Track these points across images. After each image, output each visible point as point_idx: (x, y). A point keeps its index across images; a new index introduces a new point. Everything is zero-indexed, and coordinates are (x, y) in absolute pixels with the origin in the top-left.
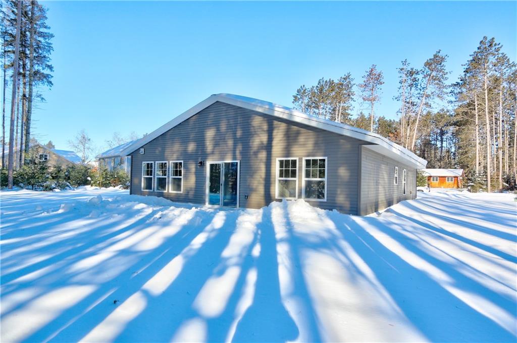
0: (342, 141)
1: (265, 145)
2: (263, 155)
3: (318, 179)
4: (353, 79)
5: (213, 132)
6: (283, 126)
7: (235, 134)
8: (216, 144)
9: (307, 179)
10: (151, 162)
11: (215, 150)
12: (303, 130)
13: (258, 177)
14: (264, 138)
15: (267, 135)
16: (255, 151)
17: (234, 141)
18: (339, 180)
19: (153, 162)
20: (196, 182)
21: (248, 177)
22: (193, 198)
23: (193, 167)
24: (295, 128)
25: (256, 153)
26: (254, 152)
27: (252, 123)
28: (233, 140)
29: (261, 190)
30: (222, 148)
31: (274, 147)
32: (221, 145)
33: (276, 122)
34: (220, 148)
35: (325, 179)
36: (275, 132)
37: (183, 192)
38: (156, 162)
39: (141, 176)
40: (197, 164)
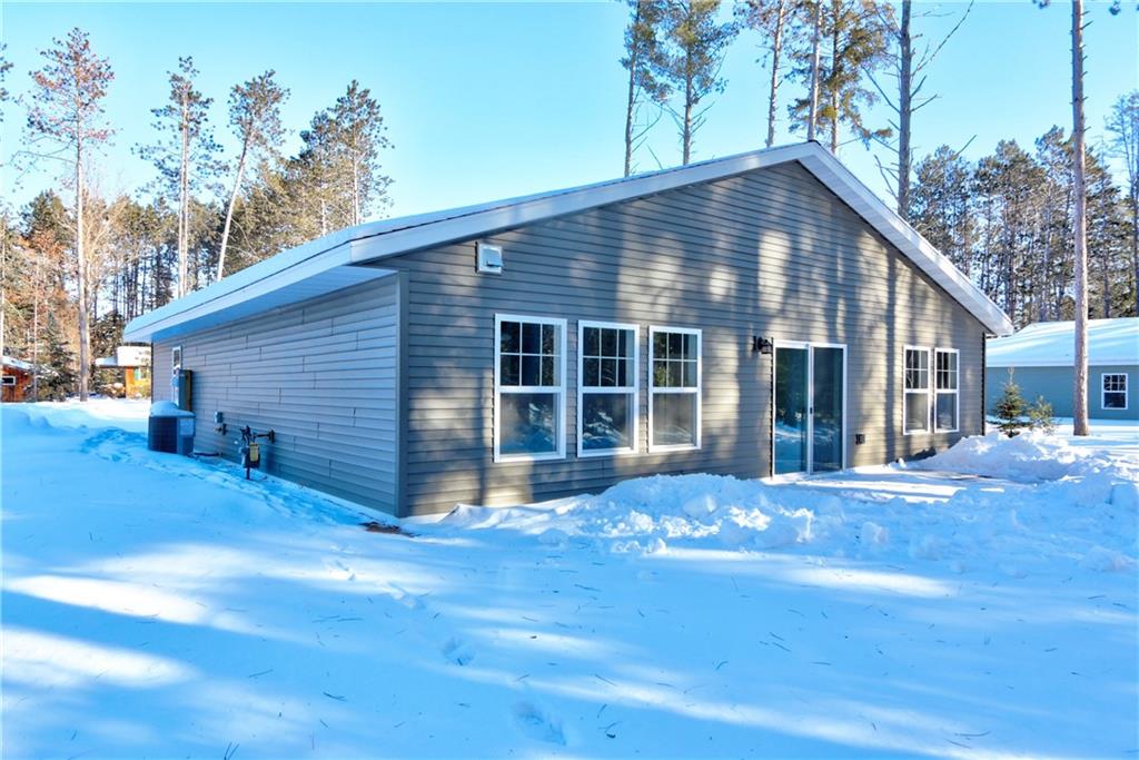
1: (885, 312)
2: (881, 334)
3: (951, 391)
6: (907, 274)
7: (833, 270)
8: (790, 291)
9: (938, 391)
10: (552, 321)
11: (787, 307)
13: (876, 388)
14: (884, 297)
15: (887, 288)
16: (870, 323)
17: (831, 290)
19: (563, 323)
20: (740, 404)
21: (859, 387)
22: (733, 462)
23: (728, 352)
24: (922, 285)
25: (871, 328)
26: (868, 327)
27: (863, 252)
28: (829, 286)
29: (881, 417)
30: (803, 302)
31: (897, 320)
33: (899, 264)
34: (799, 302)
35: (957, 391)
36: (898, 287)
37: (703, 445)
38: (583, 324)
39: (480, 389)
40: (741, 344)
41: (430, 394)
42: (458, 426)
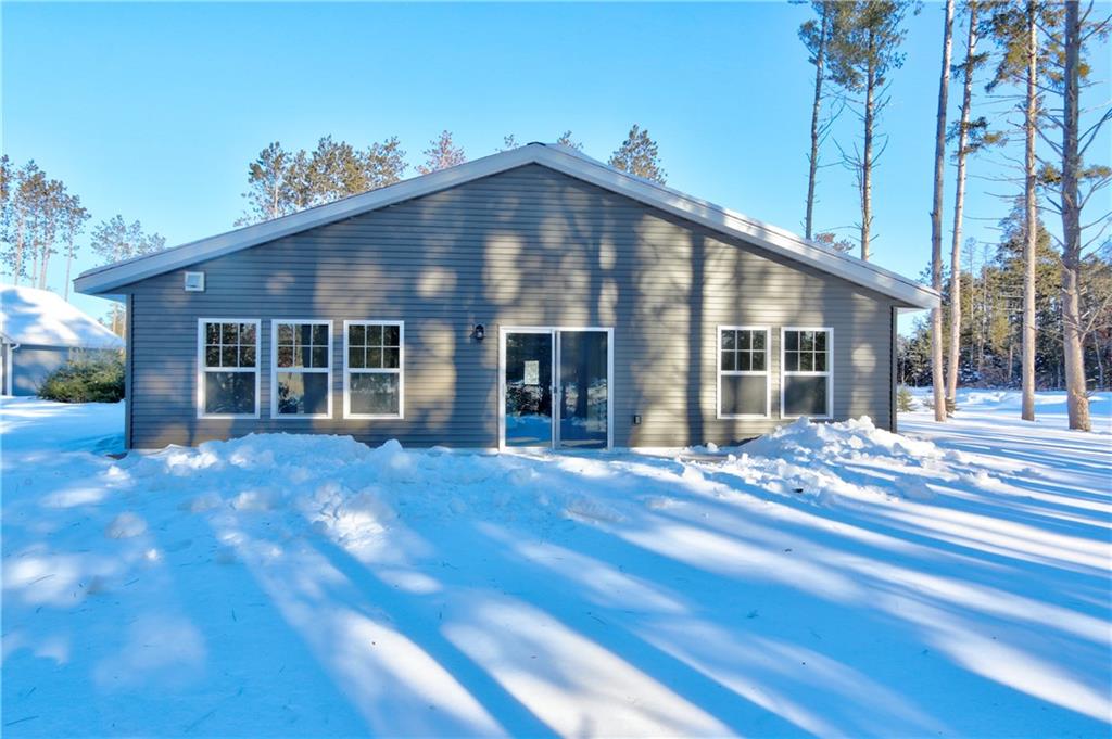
0: (857, 296)
1: (686, 293)
2: (681, 315)
3: (815, 373)
4: (403, 153)
5: (514, 245)
6: (728, 252)
7: (593, 257)
8: (528, 281)
9: (789, 373)
10: (248, 322)
11: (525, 296)
12: (777, 267)
13: (668, 369)
14: (683, 278)
15: (689, 269)
16: (659, 305)
17: (592, 276)
18: (857, 376)
19: (258, 322)
20: (457, 383)
21: (636, 368)
22: (447, 432)
23: (442, 341)
24: (758, 261)
25: (659, 312)
26: (655, 309)
27: (646, 236)
28: (588, 273)
29: (677, 399)
30: (551, 291)
31: (709, 300)
32: (545, 284)
33: (711, 243)
34: (545, 291)
35: (829, 374)
36: (711, 266)
37: (405, 415)
38: (275, 323)
39: (190, 369)
40: (458, 332)
41: (152, 372)
42: (173, 392)
